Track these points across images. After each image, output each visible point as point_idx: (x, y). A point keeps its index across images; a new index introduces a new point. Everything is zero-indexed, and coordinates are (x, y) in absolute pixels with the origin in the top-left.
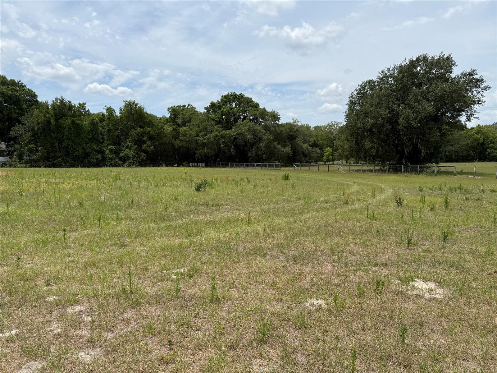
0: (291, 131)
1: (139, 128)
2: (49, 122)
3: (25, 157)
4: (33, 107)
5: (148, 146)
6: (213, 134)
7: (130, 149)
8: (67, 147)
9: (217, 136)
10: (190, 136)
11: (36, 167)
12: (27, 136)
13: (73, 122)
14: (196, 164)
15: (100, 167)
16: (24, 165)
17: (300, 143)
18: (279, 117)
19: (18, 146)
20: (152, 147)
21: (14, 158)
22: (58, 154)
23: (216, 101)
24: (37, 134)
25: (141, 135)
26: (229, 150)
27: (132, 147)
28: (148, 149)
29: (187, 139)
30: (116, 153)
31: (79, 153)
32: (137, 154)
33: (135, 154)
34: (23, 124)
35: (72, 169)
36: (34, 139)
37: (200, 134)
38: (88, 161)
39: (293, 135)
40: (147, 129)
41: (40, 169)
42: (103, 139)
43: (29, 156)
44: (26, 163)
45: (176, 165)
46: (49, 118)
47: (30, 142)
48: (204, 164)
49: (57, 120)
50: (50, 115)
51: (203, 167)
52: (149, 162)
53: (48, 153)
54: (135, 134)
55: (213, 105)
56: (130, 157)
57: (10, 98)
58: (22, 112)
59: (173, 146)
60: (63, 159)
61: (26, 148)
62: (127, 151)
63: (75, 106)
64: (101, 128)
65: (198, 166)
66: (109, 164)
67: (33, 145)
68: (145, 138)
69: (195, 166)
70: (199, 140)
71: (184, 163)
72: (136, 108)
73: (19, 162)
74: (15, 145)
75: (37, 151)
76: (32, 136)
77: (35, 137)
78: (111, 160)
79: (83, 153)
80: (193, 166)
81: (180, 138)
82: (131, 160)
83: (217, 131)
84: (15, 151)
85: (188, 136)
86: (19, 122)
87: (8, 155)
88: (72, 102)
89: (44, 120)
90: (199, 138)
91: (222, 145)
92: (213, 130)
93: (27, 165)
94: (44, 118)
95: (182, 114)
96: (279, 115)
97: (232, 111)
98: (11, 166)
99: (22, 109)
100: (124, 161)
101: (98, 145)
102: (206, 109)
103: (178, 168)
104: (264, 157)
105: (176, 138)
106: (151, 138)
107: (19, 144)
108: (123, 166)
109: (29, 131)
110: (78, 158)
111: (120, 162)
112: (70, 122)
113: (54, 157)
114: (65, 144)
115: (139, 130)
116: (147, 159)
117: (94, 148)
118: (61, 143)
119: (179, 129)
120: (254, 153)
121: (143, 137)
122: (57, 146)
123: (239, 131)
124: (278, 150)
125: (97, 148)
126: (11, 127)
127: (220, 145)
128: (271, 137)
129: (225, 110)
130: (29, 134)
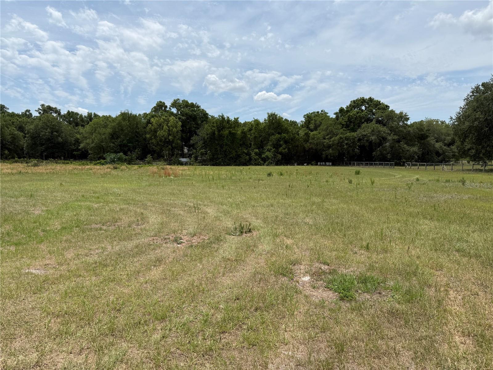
0: (422, 130)
1: (277, 135)
2: (214, 134)
3: (199, 159)
4: (204, 122)
5: (283, 149)
6: (338, 137)
7: (270, 151)
8: (225, 151)
9: (341, 138)
10: (318, 139)
11: (205, 165)
12: (200, 144)
13: (230, 132)
14: (324, 163)
15: (247, 165)
16: (198, 164)
17: (433, 142)
18: (407, 117)
19: (195, 151)
20: (286, 150)
21: (192, 159)
22: (220, 156)
23: (344, 107)
24: (206, 142)
25: (279, 140)
26: (353, 150)
27: (271, 150)
28: (283, 151)
29: (315, 142)
30: (259, 154)
31: (233, 155)
32: (275, 155)
33: (272, 155)
34: (198, 135)
35: (227, 167)
36: (205, 146)
37: (327, 137)
38: (239, 161)
39: (425, 134)
40: (284, 135)
41: (207, 167)
42: (251, 144)
43: (201, 158)
44: (199, 162)
45: (306, 164)
46: (214, 130)
47: (202, 148)
48: (331, 164)
49: (219, 131)
50: (215, 128)
51: (329, 166)
52: (283, 161)
53: (213, 156)
54: (274, 140)
55: (341, 110)
56: (269, 158)
57: (191, 117)
58: (198, 126)
59: (304, 148)
60: (222, 160)
61: (200, 152)
62: (267, 154)
63: (232, 120)
64: (249, 136)
65: (325, 165)
66: (253, 163)
67: (204, 150)
68: (281, 142)
69: (323, 165)
70: (325, 142)
71: (313, 163)
72: (276, 118)
73: (195, 162)
74: (193, 150)
75: (206, 154)
76: (203, 144)
77: (206, 144)
78: (256, 160)
79: (236, 155)
80: (320, 165)
81: (310, 141)
82: (270, 160)
83: (342, 133)
84: (193, 154)
85: (316, 139)
86: (196, 134)
87: (189, 157)
88: (230, 118)
89: (211, 132)
90: (325, 141)
91: (345, 146)
92: (339, 133)
93: (200, 164)
94: (210, 130)
95: (314, 119)
96: (408, 116)
97: (358, 115)
98: (190, 164)
99: (197, 124)
100: (264, 161)
101: (247, 149)
102: (336, 114)
103: (307, 167)
104: (389, 156)
105: (306, 141)
106: (286, 142)
107: (196, 149)
108: (264, 165)
109: (202, 140)
110: (233, 159)
111: (262, 162)
112: (227, 132)
113: (217, 158)
114: (224, 149)
115: (277, 136)
116: (282, 159)
117: (244, 151)
118: (222, 148)
119: (310, 134)
120: (378, 153)
121: (280, 142)
122: (219, 150)
123: (364, 133)
124: (403, 149)
125: (246, 151)
126: (191, 137)
127: (344, 146)
128: (396, 137)
129: (351, 114)
130: (201, 142)
